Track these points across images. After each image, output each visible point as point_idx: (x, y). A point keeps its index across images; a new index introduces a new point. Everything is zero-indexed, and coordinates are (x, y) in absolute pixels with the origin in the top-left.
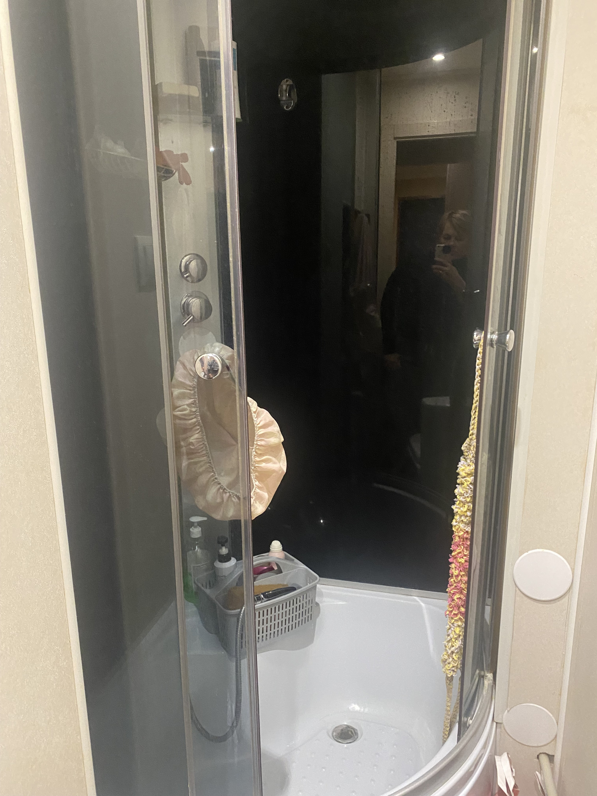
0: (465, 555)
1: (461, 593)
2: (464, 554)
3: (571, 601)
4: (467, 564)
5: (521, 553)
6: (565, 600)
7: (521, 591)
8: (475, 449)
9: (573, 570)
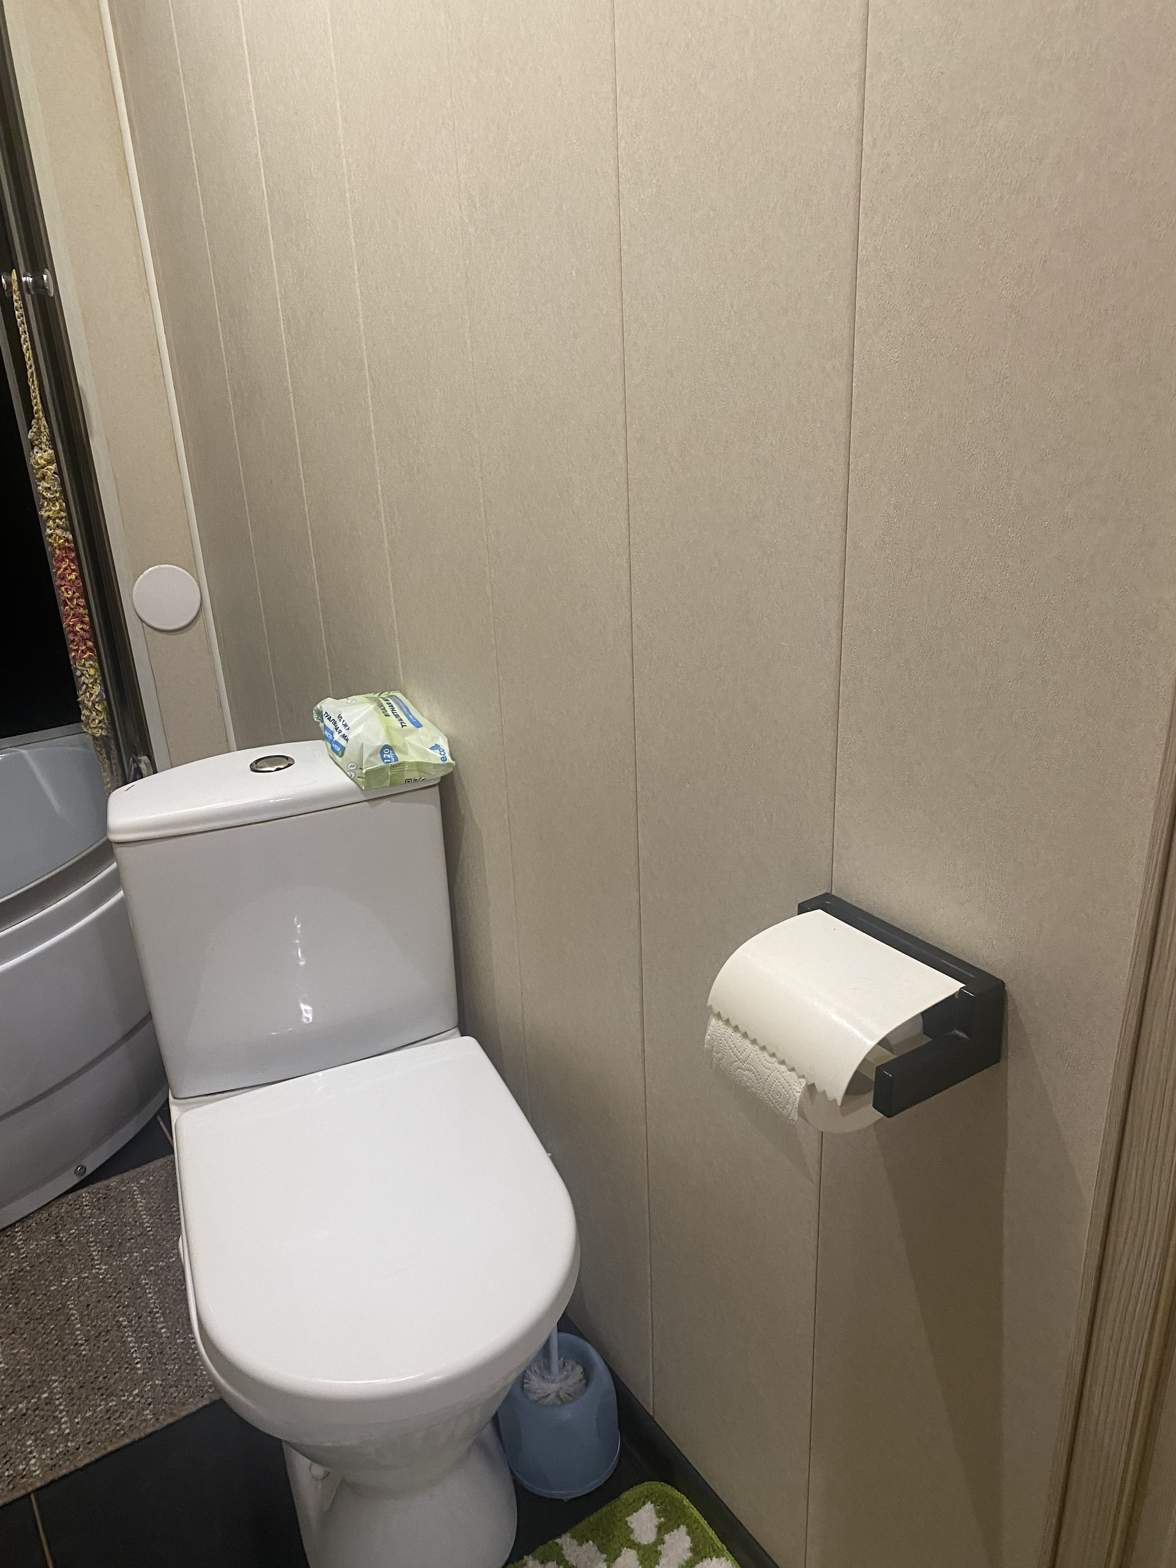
0: (73, 571)
1: (82, 622)
2: (71, 569)
3: (206, 620)
4: (79, 581)
5: (136, 577)
6: (200, 621)
7: (149, 626)
8: (47, 430)
9: (198, 582)
